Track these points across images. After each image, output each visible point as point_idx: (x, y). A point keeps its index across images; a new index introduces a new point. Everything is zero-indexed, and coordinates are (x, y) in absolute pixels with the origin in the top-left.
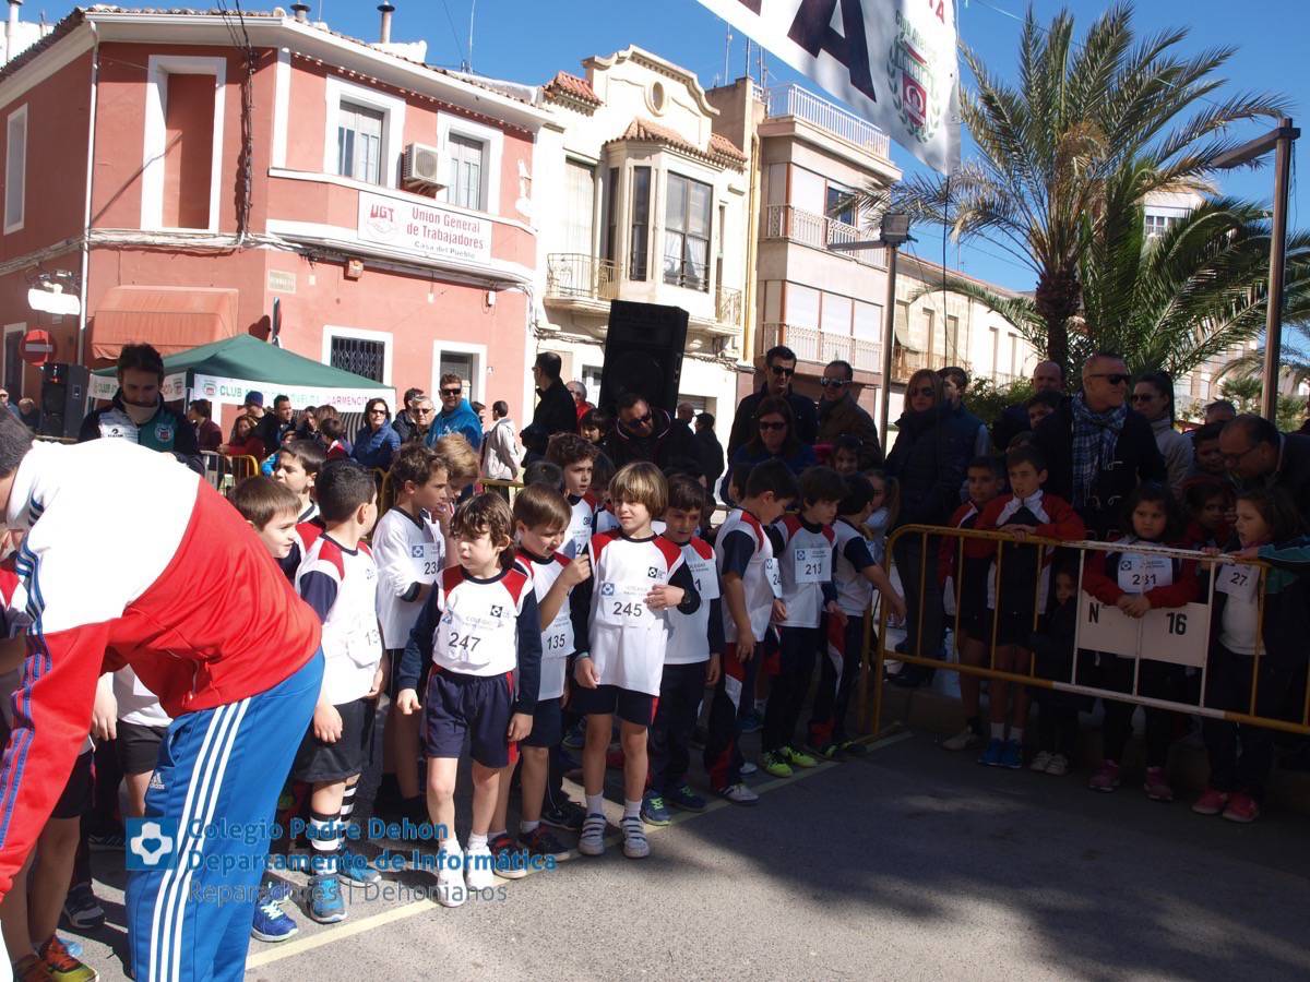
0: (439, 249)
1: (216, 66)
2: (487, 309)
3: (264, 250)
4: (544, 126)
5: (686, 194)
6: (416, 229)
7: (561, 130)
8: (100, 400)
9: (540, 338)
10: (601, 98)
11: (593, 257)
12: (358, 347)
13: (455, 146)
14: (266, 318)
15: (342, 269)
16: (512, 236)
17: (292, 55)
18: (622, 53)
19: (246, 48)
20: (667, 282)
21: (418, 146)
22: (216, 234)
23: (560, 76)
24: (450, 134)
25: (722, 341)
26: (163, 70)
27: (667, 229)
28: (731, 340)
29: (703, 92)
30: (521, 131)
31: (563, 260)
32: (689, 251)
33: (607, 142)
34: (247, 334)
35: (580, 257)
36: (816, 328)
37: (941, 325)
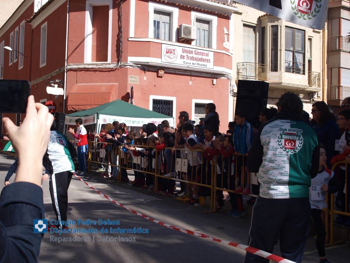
0: (193, 64)
1: (109, 2)
2: (213, 86)
3: (127, 68)
4: (234, 13)
5: (293, 35)
6: (184, 57)
7: (241, 14)
8: (69, 125)
11: (256, 63)
12: (163, 103)
13: (199, 24)
14: (128, 93)
15: (156, 73)
16: (222, 57)
20: (286, 71)
21: (184, 25)
22: (110, 63)
24: (196, 19)
25: (313, 94)
26: (91, 6)
27: (286, 50)
28: (316, 94)
30: (224, 16)
31: (243, 65)
32: (296, 58)
33: (260, 17)
34: (121, 100)
35: (250, 63)
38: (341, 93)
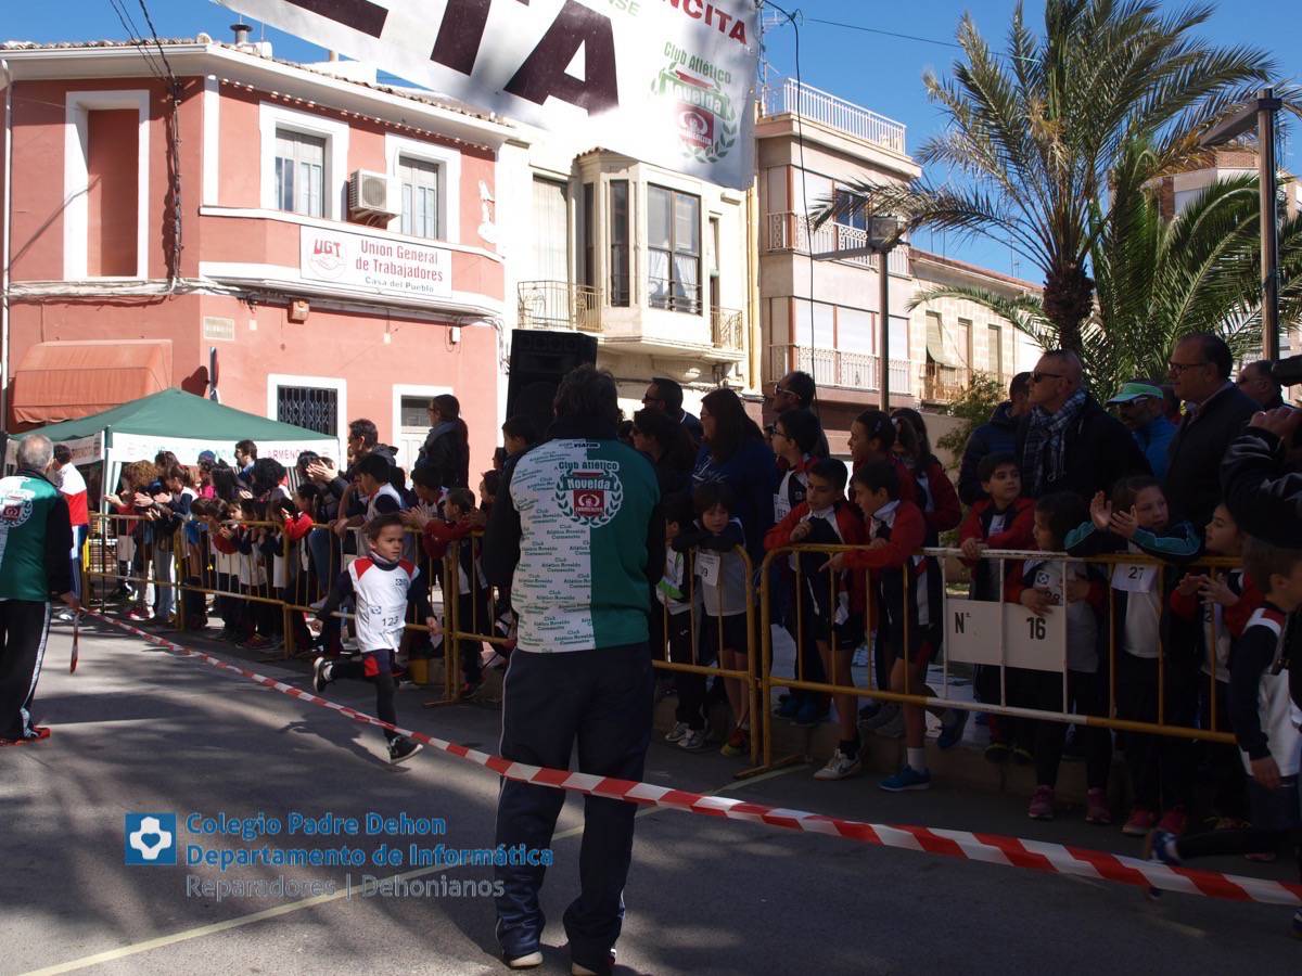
0: (393, 284)
1: (139, 99)
2: (450, 347)
3: (198, 295)
4: (506, 143)
5: (670, 208)
6: (366, 263)
7: (525, 145)
11: (569, 284)
12: (308, 396)
13: (407, 170)
14: (203, 369)
15: (285, 311)
16: (474, 265)
17: (220, 82)
19: (170, 78)
20: (653, 306)
21: (364, 173)
22: (145, 279)
24: (400, 157)
25: (724, 368)
26: (81, 107)
27: (650, 248)
28: (734, 367)
30: (480, 150)
31: (535, 288)
32: (677, 270)
33: (578, 156)
34: (180, 388)
35: (555, 283)
36: (831, 347)
37: (981, 336)
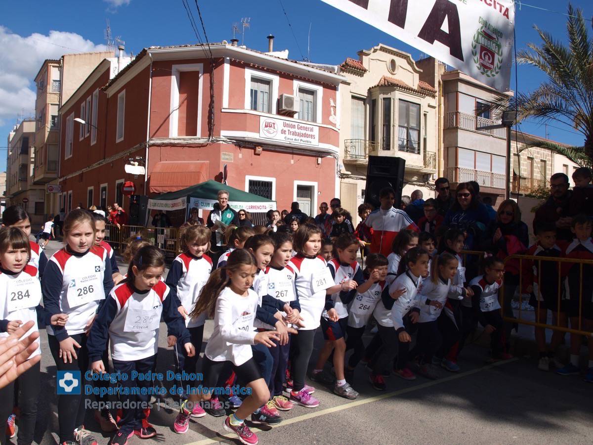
0: (295, 140)
1: (199, 67)
2: (317, 166)
3: (220, 144)
4: (341, 83)
5: (408, 109)
6: (285, 131)
7: (349, 84)
8: (152, 210)
9: (342, 178)
10: (367, 68)
11: (365, 140)
12: (261, 184)
13: (301, 94)
14: (221, 173)
15: (253, 151)
16: (327, 134)
17: (231, 60)
18: (376, 48)
19: (211, 59)
20: (400, 150)
21: (285, 95)
22: (200, 138)
23: (348, 60)
24: (299, 89)
25: (427, 176)
26: (178, 70)
27: (399, 126)
28: (431, 176)
29: (414, 62)
30: (331, 86)
31: (351, 142)
32: (410, 135)
33: (370, 88)
34: (213, 179)
35: (359, 140)
36: (473, 169)
37: (537, 165)
38: (458, 176)
